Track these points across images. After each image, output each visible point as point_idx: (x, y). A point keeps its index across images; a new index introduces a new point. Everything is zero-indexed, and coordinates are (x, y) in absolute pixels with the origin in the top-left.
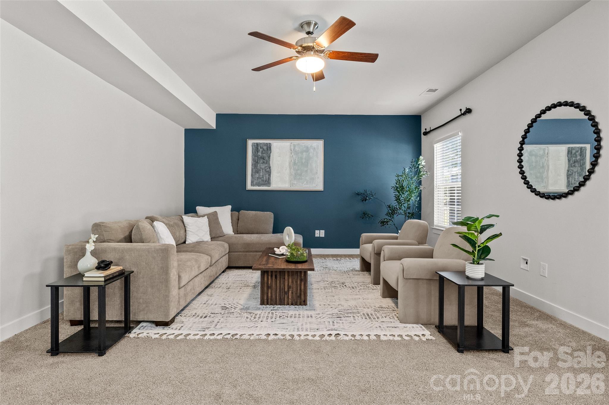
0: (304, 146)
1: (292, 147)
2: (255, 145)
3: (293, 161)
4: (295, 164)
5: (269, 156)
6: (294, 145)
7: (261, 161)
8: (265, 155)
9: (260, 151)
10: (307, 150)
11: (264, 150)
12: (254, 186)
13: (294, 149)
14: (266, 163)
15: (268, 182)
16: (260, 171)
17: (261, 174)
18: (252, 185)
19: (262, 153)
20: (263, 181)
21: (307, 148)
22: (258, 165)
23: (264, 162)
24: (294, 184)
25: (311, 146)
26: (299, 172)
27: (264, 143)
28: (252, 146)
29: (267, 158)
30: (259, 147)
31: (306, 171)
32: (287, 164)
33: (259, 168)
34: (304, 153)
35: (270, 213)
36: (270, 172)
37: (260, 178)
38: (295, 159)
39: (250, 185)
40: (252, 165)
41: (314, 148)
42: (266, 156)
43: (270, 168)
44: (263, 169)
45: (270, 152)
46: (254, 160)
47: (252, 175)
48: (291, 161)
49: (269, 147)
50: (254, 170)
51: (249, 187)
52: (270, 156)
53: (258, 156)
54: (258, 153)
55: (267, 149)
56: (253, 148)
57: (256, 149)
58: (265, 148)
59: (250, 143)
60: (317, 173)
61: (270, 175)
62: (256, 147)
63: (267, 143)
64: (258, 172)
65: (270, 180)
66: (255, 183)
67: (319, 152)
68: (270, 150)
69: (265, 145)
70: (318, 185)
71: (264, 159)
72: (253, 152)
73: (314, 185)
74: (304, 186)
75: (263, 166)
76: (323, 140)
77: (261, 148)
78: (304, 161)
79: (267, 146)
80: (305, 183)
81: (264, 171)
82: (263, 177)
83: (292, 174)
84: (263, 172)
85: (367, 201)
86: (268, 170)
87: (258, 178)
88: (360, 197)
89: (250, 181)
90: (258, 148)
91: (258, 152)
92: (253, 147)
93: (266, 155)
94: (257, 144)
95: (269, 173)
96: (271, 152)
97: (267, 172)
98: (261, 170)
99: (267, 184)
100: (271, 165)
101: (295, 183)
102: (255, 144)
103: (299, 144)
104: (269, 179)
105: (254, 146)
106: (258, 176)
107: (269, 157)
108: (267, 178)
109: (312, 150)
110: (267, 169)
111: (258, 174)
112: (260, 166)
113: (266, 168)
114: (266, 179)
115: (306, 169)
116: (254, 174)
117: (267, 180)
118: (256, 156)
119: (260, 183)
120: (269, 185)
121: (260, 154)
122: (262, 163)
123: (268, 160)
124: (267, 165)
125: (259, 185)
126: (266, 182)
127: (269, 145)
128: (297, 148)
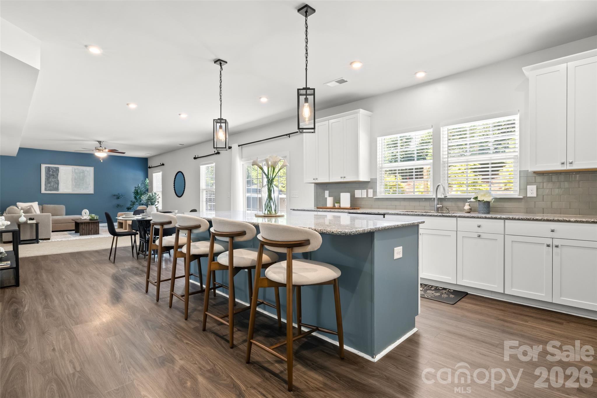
0: (81, 169)
1: (73, 170)
2: (47, 168)
4: (75, 179)
6: (74, 168)
7: (52, 177)
8: (55, 174)
11: (53, 170)
12: (47, 191)
14: (56, 178)
15: (57, 189)
16: (51, 182)
17: (52, 184)
18: (45, 190)
19: (52, 172)
20: (54, 188)
21: (83, 171)
22: (49, 179)
23: (54, 178)
25: (86, 170)
26: (78, 183)
27: (54, 167)
28: (45, 168)
30: (50, 169)
32: (70, 179)
33: (50, 180)
34: (81, 174)
35: (63, 205)
37: (52, 187)
38: (76, 177)
40: (45, 179)
41: (88, 171)
43: (58, 181)
44: (53, 182)
46: (46, 176)
47: (45, 185)
48: (73, 177)
49: (57, 169)
50: (47, 182)
51: (43, 191)
53: (49, 174)
54: (49, 172)
56: (46, 170)
58: (55, 169)
59: (43, 167)
60: (90, 184)
62: (48, 169)
64: (49, 183)
66: (47, 189)
67: (91, 173)
69: (54, 168)
70: (90, 190)
71: (54, 176)
72: (46, 172)
73: (88, 191)
74: (82, 191)
75: (53, 180)
76: (93, 167)
77: (51, 169)
78: (81, 178)
80: (82, 189)
82: (54, 186)
83: (73, 185)
85: (119, 199)
87: (49, 186)
88: (115, 197)
89: (44, 188)
90: (49, 170)
94: (49, 167)
95: (58, 184)
96: (59, 172)
97: (56, 183)
100: (59, 179)
101: (76, 189)
103: (78, 169)
104: (58, 187)
107: (58, 175)
108: (56, 187)
109: (86, 172)
115: (82, 182)
116: (46, 184)
118: (48, 174)
120: (58, 191)
121: (51, 173)
122: (53, 178)
124: (56, 179)
125: (50, 190)
126: (56, 189)
127: (57, 168)
128: (76, 171)
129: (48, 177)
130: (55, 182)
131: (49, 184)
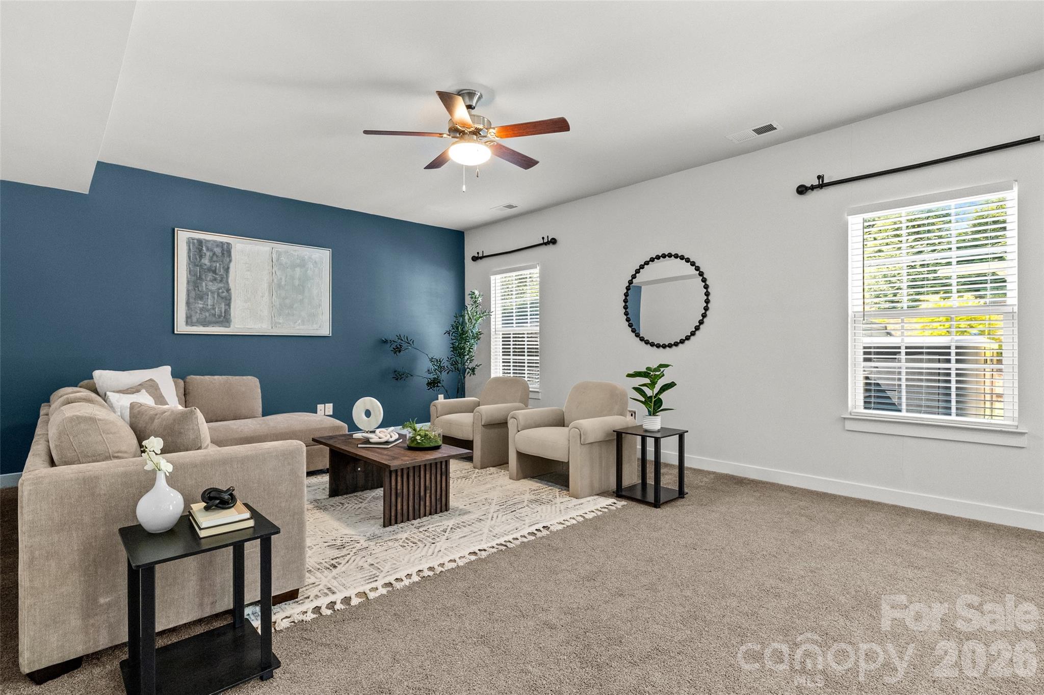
0: (298, 255)
1: (274, 256)
2: (194, 243)
3: (275, 280)
4: (279, 286)
5: (226, 267)
6: (277, 251)
7: (210, 276)
8: (218, 265)
9: (207, 257)
10: (303, 264)
11: (214, 254)
12: (193, 326)
13: (278, 260)
14: (221, 281)
15: (225, 319)
16: (208, 296)
17: (210, 302)
18: (187, 323)
19: (211, 260)
20: (214, 315)
21: (303, 260)
22: (201, 283)
23: (215, 279)
24: (280, 323)
25: (310, 258)
26: (287, 301)
27: (215, 241)
28: (188, 243)
29: (222, 271)
30: (204, 248)
31: (302, 301)
32: (265, 286)
33: (204, 289)
34: (298, 270)
35: (252, 377)
36: (230, 300)
37: (208, 310)
38: (281, 279)
39: (184, 323)
40: (188, 282)
41: (315, 263)
42: (220, 267)
43: (228, 290)
44: (213, 293)
45: (228, 260)
46: (192, 273)
47: (187, 303)
48: (272, 281)
49: (226, 251)
50: (193, 294)
51: (181, 327)
52: (228, 268)
53: (201, 266)
54: (201, 260)
55: (223, 254)
56: (190, 249)
57: (198, 251)
58: (218, 250)
59: (183, 236)
60: (320, 305)
61: (229, 305)
62: (198, 248)
63: (222, 243)
64: (201, 298)
65: (230, 315)
66: (194, 319)
67: (323, 269)
68: (230, 255)
69: (217, 246)
70: (322, 326)
71: (214, 272)
72: (189, 256)
73: (315, 326)
74: (297, 327)
75: (214, 287)
76: (331, 250)
77: (208, 249)
78: (297, 282)
79: (222, 247)
80: (300, 321)
81: (216, 296)
82: (214, 309)
83: (274, 306)
84: (214, 297)
85: (402, 353)
86: (224, 294)
87: (202, 310)
88: (388, 347)
89: (184, 316)
90: (201, 250)
91: (201, 257)
92: (189, 246)
93: (220, 264)
94: (200, 242)
95: (228, 301)
96: (230, 261)
97: (222, 298)
98: (210, 293)
99: (222, 321)
100: (231, 285)
101: (281, 321)
102: (195, 241)
103: (288, 252)
104: (227, 312)
105: (191, 245)
106: (201, 306)
107: (227, 270)
108: (223, 311)
109: (311, 265)
110: (223, 292)
111: (202, 303)
112: (206, 285)
113: (220, 291)
114: (221, 313)
115: (300, 297)
116: (191, 300)
117: (223, 315)
118: (197, 266)
119: (207, 319)
120: (227, 324)
121: (206, 261)
122: (210, 281)
123: (225, 276)
124: (221, 285)
125: (205, 323)
126: (221, 319)
127: (225, 247)
128: (283, 259)
129: (195, 275)
130: (218, 295)
131: (200, 302)
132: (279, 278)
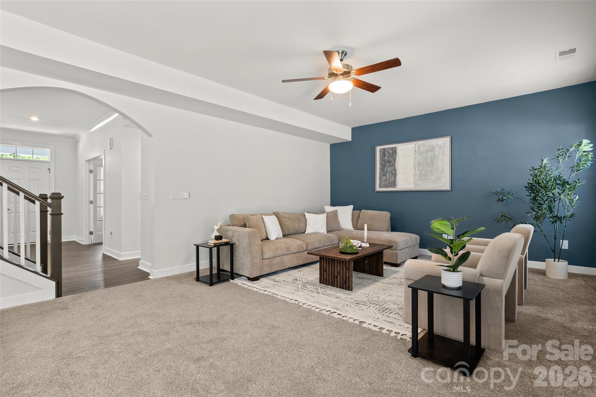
0: (429, 145)
1: (417, 148)
2: (382, 151)
4: (419, 164)
5: (394, 159)
6: (418, 145)
7: (388, 164)
8: (391, 158)
9: (387, 156)
10: (432, 149)
11: (390, 154)
12: (382, 188)
13: (418, 150)
14: (392, 166)
15: (394, 184)
16: (387, 173)
17: (388, 177)
18: (380, 187)
19: (388, 157)
20: (389, 183)
21: (433, 147)
22: (385, 168)
23: (390, 166)
24: (419, 184)
25: (437, 145)
26: (424, 172)
27: (390, 148)
28: (380, 151)
29: (393, 161)
30: (386, 152)
31: (432, 171)
32: (412, 165)
33: (386, 171)
34: (429, 153)
35: (387, 212)
36: (396, 175)
37: (387, 180)
38: (420, 160)
39: (379, 187)
40: (380, 169)
41: (440, 146)
42: (392, 159)
43: (395, 170)
45: (395, 155)
46: (381, 164)
47: (380, 178)
48: (416, 161)
49: (394, 151)
50: (382, 173)
51: (378, 189)
52: (395, 159)
53: (385, 161)
54: (384, 157)
55: (393, 153)
56: (380, 154)
57: (383, 154)
58: (391, 152)
59: (378, 149)
60: (443, 172)
61: (395, 177)
62: (383, 152)
63: (393, 148)
64: (385, 175)
65: (396, 182)
66: (382, 185)
67: (445, 149)
68: (396, 153)
69: (391, 150)
70: (445, 184)
71: (390, 162)
72: (380, 157)
73: (440, 185)
74: (429, 186)
75: (389, 169)
76: (450, 137)
77: (387, 152)
78: (429, 160)
79: (393, 150)
80: (430, 182)
81: (390, 173)
82: (389, 180)
83: (417, 175)
84: (389, 174)
85: (504, 202)
86: (393, 172)
87: (385, 180)
88: (495, 197)
89: (379, 184)
90: (384, 153)
91: (385, 156)
92: (380, 153)
93: (392, 158)
94: (384, 149)
95: (395, 175)
96: (396, 155)
97: (393, 174)
98: (388, 173)
99: (393, 185)
100: (397, 168)
101: (420, 183)
102: (382, 150)
103: (424, 144)
104: (395, 181)
105: (381, 152)
106: (384, 179)
107: (395, 160)
108: (393, 180)
109: (437, 149)
110: (393, 171)
111: (385, 177)
112: (386, 169)
113: (392, 171)
114: (392, 181)
115: (431, 168)
116: (381, 177)
117: (393, 182)
118: (383, 161)
119: (387, 185)
120: (395, 187)
121: (386, 158)
122: (388, 167)
123: (394, 163)
124: (392, 168)
125: (386, 186)
126: (392, 184)
127: (394, 149)
128: (421, 149)
129: (382, 165)
130: (391, 173)
131: (384, 177)
132: (419, 159)
